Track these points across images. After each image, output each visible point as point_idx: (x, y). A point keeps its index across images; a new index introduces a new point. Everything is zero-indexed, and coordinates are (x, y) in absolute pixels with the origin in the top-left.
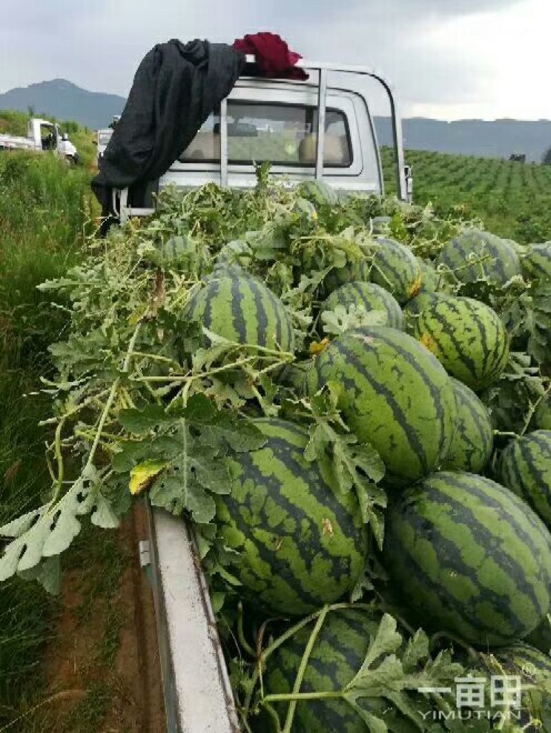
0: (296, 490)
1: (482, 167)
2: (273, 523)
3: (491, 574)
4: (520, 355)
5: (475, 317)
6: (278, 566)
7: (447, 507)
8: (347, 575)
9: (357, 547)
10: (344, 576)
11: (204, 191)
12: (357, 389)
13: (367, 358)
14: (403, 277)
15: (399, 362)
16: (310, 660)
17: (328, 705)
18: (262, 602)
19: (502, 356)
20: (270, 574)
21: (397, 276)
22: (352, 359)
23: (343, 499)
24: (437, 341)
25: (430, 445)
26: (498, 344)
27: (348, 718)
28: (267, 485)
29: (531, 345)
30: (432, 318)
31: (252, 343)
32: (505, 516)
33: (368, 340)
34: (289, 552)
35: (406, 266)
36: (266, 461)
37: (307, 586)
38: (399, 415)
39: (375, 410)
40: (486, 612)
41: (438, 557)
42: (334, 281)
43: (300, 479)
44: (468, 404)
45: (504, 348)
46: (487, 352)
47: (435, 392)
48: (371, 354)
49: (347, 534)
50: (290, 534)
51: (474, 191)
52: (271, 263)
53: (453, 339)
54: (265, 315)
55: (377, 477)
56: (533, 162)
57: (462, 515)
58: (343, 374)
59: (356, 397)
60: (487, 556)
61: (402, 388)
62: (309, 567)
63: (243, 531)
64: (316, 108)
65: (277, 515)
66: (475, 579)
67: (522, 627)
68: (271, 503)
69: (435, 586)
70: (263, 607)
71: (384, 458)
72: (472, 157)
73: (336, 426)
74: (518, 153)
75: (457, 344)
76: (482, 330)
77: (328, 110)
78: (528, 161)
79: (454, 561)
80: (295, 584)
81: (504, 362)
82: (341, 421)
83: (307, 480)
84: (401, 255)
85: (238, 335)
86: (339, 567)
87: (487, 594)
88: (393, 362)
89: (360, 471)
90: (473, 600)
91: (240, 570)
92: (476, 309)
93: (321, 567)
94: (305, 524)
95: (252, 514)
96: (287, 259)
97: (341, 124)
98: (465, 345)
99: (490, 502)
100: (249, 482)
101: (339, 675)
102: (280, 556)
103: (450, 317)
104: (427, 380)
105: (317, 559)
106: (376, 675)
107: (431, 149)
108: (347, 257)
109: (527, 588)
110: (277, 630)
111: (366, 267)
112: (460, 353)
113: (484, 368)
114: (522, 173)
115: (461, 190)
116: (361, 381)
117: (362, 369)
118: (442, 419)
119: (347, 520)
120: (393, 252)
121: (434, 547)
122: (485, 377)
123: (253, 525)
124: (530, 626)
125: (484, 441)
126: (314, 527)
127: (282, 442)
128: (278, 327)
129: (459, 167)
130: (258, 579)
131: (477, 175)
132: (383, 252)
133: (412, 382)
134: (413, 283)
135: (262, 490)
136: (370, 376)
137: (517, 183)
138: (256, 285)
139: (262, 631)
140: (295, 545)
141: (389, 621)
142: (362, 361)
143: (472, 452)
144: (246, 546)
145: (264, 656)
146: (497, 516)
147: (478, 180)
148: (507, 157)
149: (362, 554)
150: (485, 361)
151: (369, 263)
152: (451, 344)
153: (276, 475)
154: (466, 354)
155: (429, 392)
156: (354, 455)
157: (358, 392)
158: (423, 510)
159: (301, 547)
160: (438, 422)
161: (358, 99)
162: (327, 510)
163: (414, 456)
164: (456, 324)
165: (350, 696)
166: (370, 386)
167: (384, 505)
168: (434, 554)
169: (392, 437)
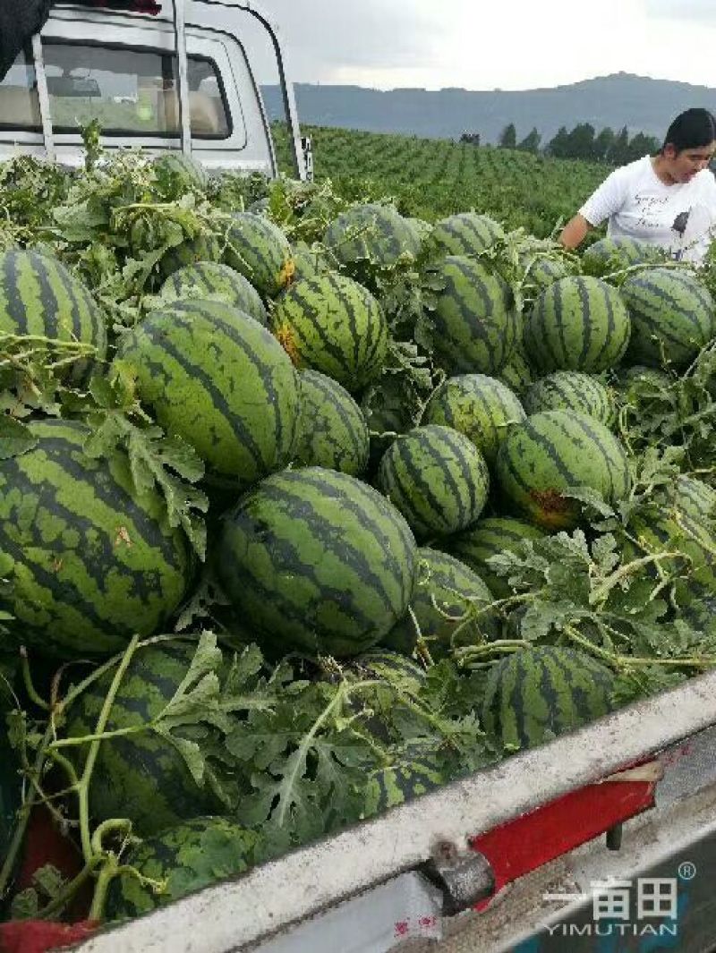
0: (78, 496)
1: (426, 152)
2: (48, 537)
3: (331, 570)
4: (406, 345)
5: (342, 297)
6: (62, 590)
7: (284, 503)
8: (156, 593)
9: (168, 558)
10: (152, 596)
11: (15, 166)
12: (167, 376)
13: (178, 336)
14: (268, 259)
15: (217, 337)
16: (117, 699)
17: (137, 743)
18: (51, 642)
19: (378, 341)
20: (53, 601)
21: (261, 258)
22: (160, 338)
23: (143, 502)
24: (298, 329)
25: (263, 437)
26: (370, 327)
27: (161, 752)
28: (38, 493)
29: (418, 332)
30: (291, 300)
31: (36, 335)
32: (349, 505)
33: (181, 314)
34: (73, 571)
35: (271, 245)
36: (37, 466)
37: (103, 611)
38: (219, 401)
39: (189, 397)
40: (330, 615)
41: (272, 559)
42: (171, 263)
43: (83, 483)
44: (334, 401)
45: (380, 333)
46: (356, 338)
47: (265, 372)
48: (183, 330)
49: (151, 544)
50: (73, 549)
51: (419, 182)
52: (86, 244)
53: (316, 325)
54: (54, 298)
55: (195, 476)
56: (488, 145)
57: (301, 509)
58: (149, 359)
59: (166, 384)
60: (326, 549)
61: (222, 369)
62: (101, 586)
63: (11, 553)
64: (175, 54)
65: (52, 527)
66: (314, 579)
67: (371, 627)
68: (44, 512)
69: (271, 595)
70: (54, 647)
71: (199, 453)
72: (415, 138)
73: (134, 420)
74: (470, 133)
75: (321, 331)
76: (350, 310)
77: (191, 57)
78: (482, 143)
79: (290, 562)
80: (88, 611)
81: (381, 351)
82: (141, 412)
83: (92, 482)
84: (264, 232)
85: (16, 325)
86: (142, 585)
87: (328, 593)
88: (210, 337)
89: (168, 469)
90: (313, 603)
91: (14, 604)
92: (343, 286)
93: (118, 584)
94: (91, 534)
95: (20, 531)
96: (107, 239)
97: (213, 79)
98: (330, 332)
99: (333, 492)
100: (15, 492)
101: (150, 709)
102: (62, 577)
103: (311, 298)
104: (255, 360)
105: (112, 575)
106: (192, 699)
107: (362, 128)
108: (184, 232)
109: (373, 580)
110: (77, 674)
111: (215, 245)
112: (325, 341)
113: (356, 357)
114: (477, 158)
115: (403, 180)
116: (169, 363)
117: (171, 350)
118: (276, 404)
119: (151, 528)
120: (254, 229)
121: (267, 549)
122: (359, 370)
123: (23, 543)
124: (382, 624)
125: (355, 442)
126: (104, 537)
127: (61, 442)
128: (75, 313)
129: (399, 151)
130: (37, 610)
131: (422, 161)
132: (241, 228)
133: (235, 361)
134: (282, 268)
135: (32, 500)
136: (182, 356)
137: (470, 171)
138: (40, 260)
139: (57, 678)
140: (81, 563)
141: (209, 637)
142: (171, 339)
143: (342, 454)
144: (16, 572)
145: (60, 707)
146: (338, 506)
147: (423, 168)
148: (457, 138)
149: (177, 568)
150: (356, 349)
151: (221, 241)
152: (314, 331)
153: (50, 479)
154: (333, 342)
155: (256, 371)
156: (160, 452)
157: (168, 378)
158: (256, 511)
159: (88, 563)
160: (271, 408)
161: (231, 44)
162: (122, 517)
163: (242, 450)
164: (319, 306)
165: (162, 728)
166: (181, 369)
167: (205, 510)
168: (267, 557)
169: (212, 429)
